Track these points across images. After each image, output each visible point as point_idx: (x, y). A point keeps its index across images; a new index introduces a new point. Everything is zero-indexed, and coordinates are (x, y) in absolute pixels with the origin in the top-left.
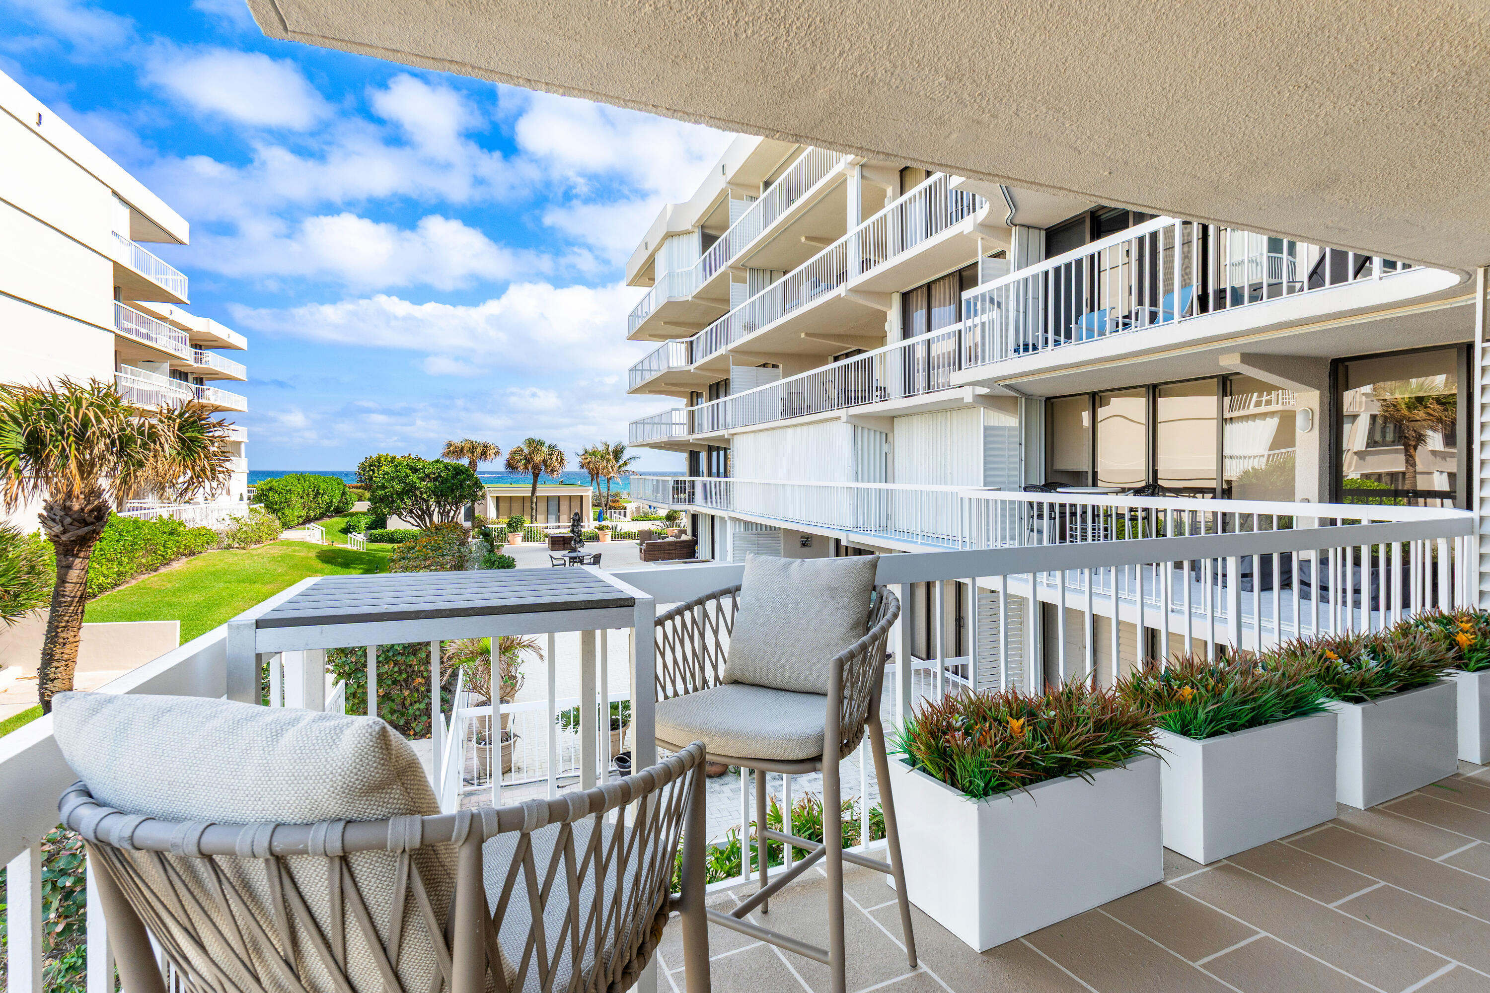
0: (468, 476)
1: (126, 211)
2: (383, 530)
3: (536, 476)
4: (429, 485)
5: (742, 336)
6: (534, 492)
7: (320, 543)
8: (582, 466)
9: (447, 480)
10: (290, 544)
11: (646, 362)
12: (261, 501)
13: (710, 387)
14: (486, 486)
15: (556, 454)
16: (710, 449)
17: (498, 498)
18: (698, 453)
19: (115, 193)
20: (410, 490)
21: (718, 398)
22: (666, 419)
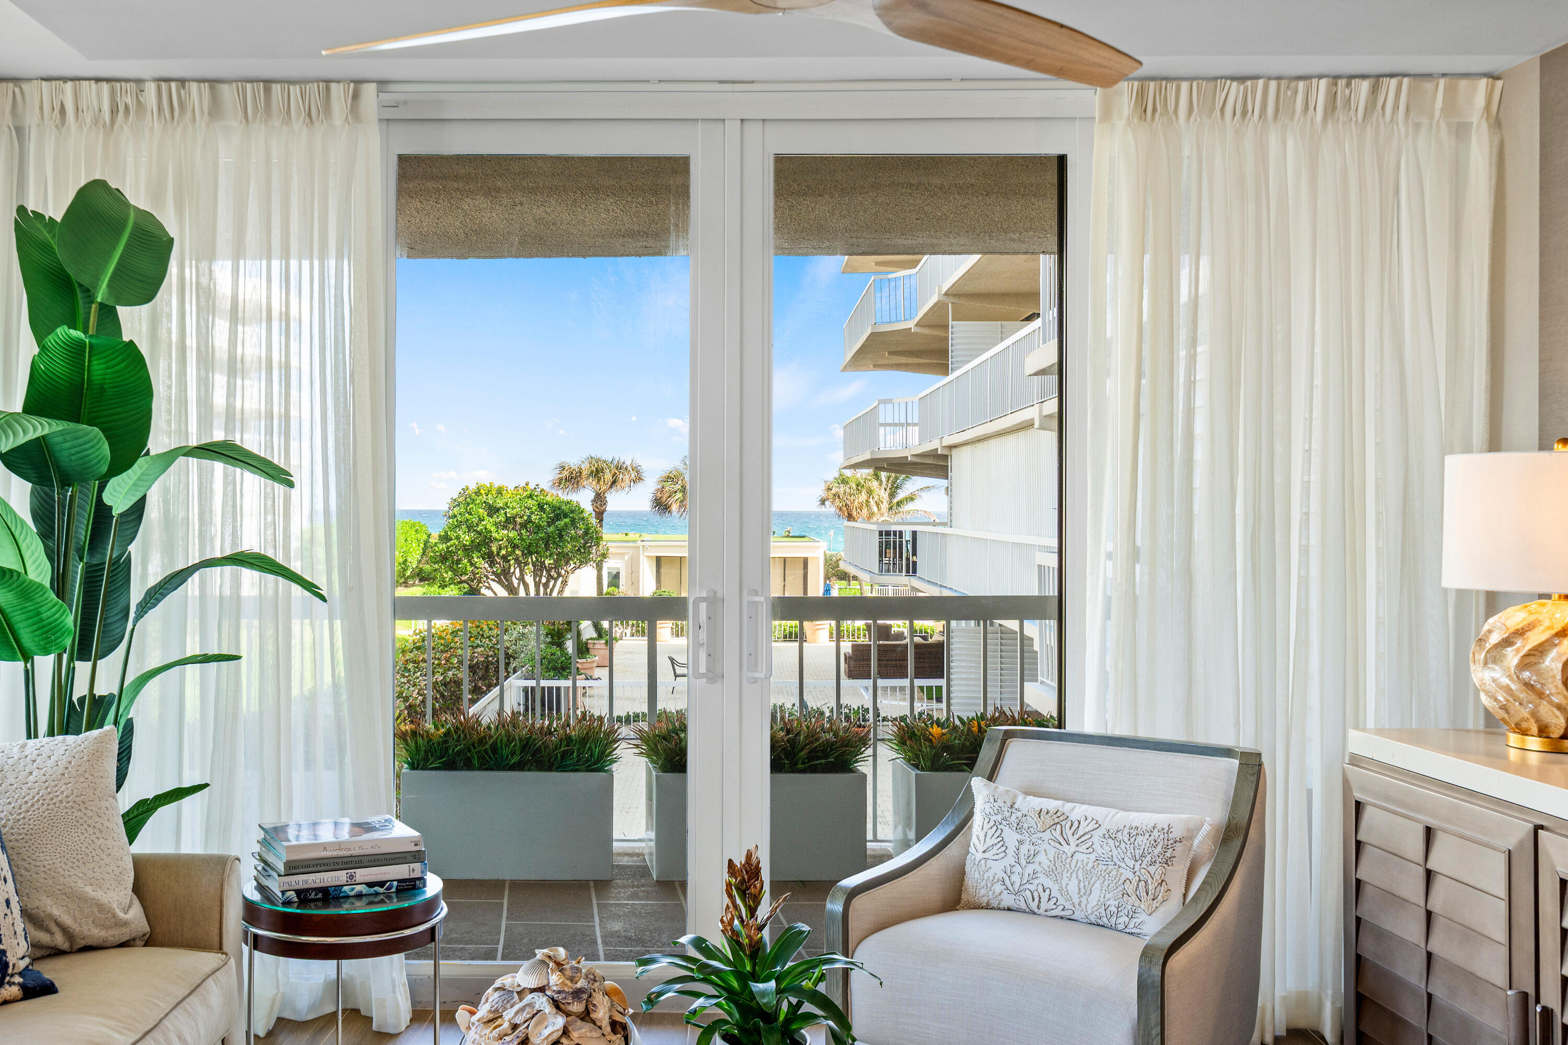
4: (513, 534)
9: (539, 526)
17: (659, 560)
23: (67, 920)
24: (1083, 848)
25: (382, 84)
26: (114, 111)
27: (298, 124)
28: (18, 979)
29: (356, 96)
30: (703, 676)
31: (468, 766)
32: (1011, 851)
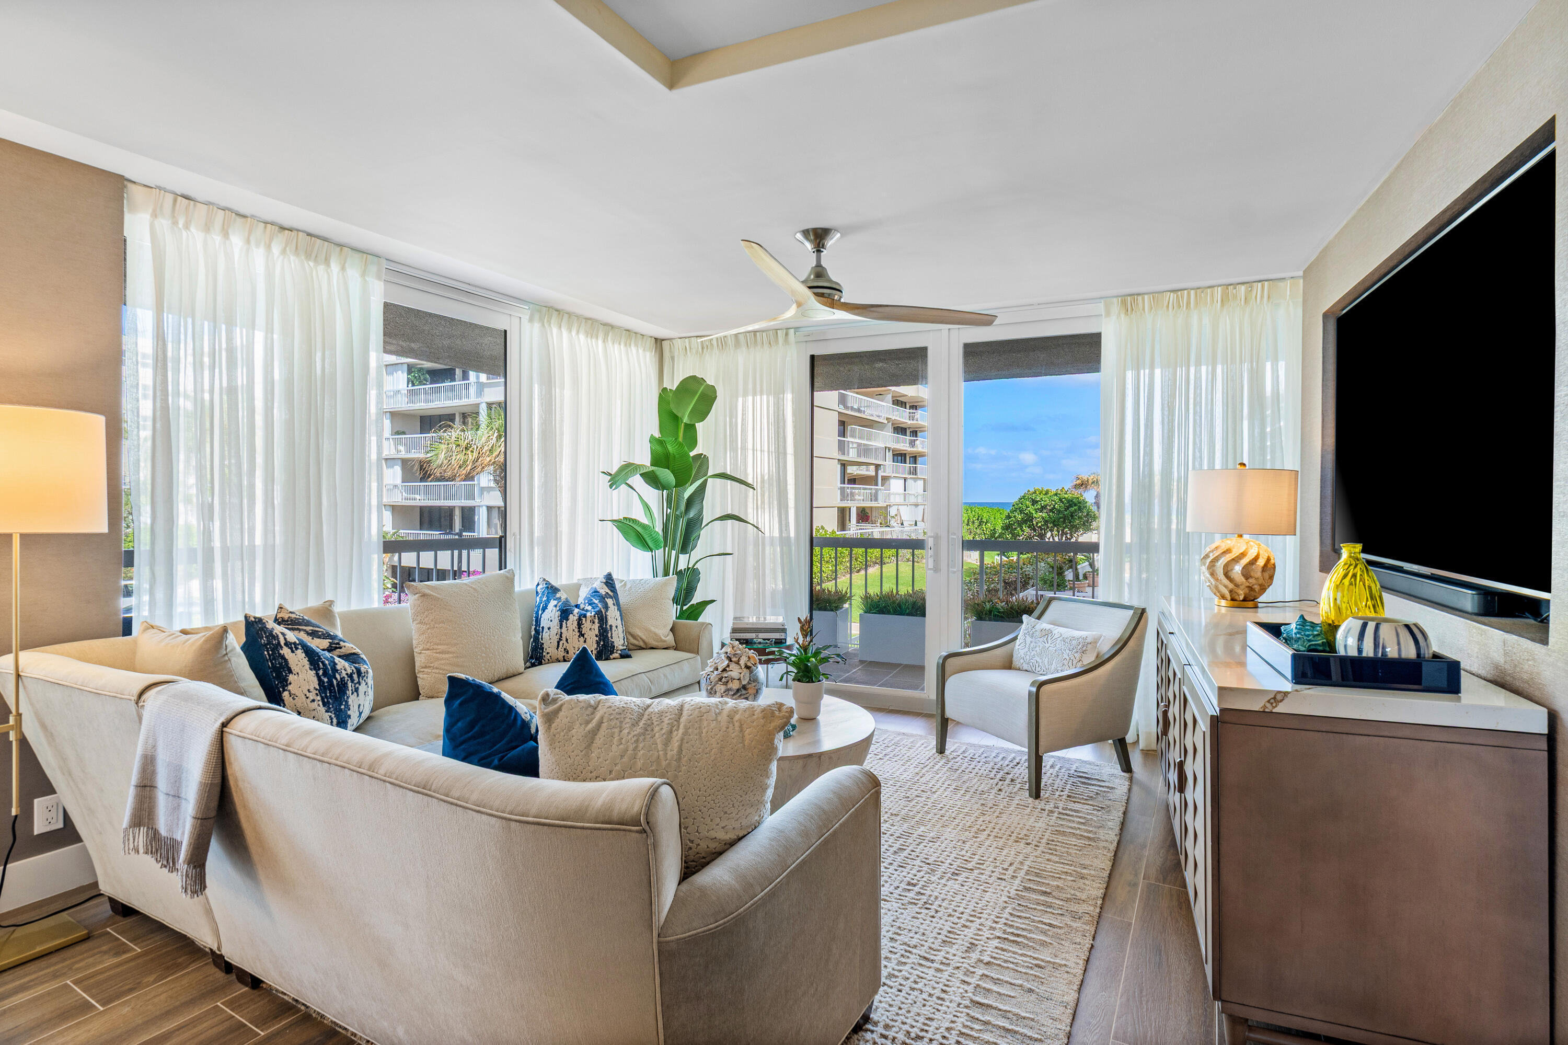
4: (1044, 515)
23: (644, 638)
24: (1052, 645)
25: (797, 329)
26: (703, 348)
27: (766, 346)
28: (619, 652)
29: (787, 334)
30: (931, 569)
31: (889, 613)
32: (1027, 646)
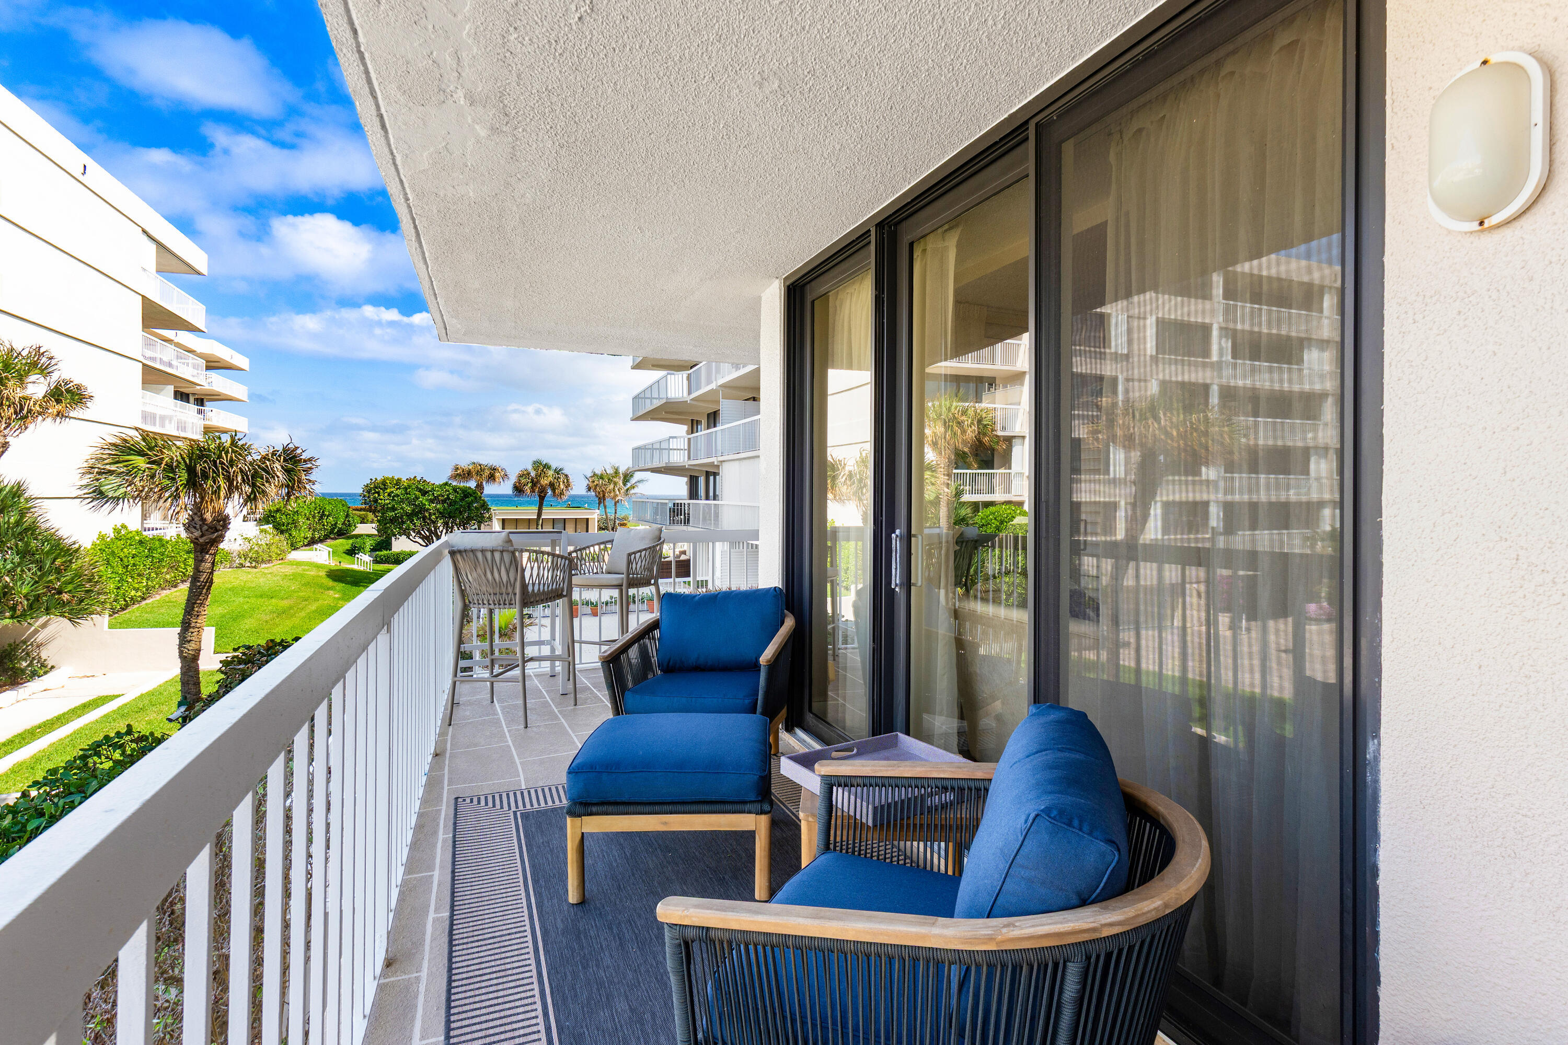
0: (476, 498)
1: (153, 247)
2: (388, 552)
3: (542, 499)
4: (438, 506)
5: (730, 373)
6: (539, 514)
7: (327, 563)
8: (589, 489)
9: (455, 502)
10: (299, 564)
11: (649, 391)
12: (268, 523)
13: (709, 415)
14: (493, 508)
15: (562, 477)
16: (708, 474)
17: (503, 520)
18: (697, 478)
19: (144, 231)
20: (419, 512)
21: (715, 426)
22: (664, 445)
